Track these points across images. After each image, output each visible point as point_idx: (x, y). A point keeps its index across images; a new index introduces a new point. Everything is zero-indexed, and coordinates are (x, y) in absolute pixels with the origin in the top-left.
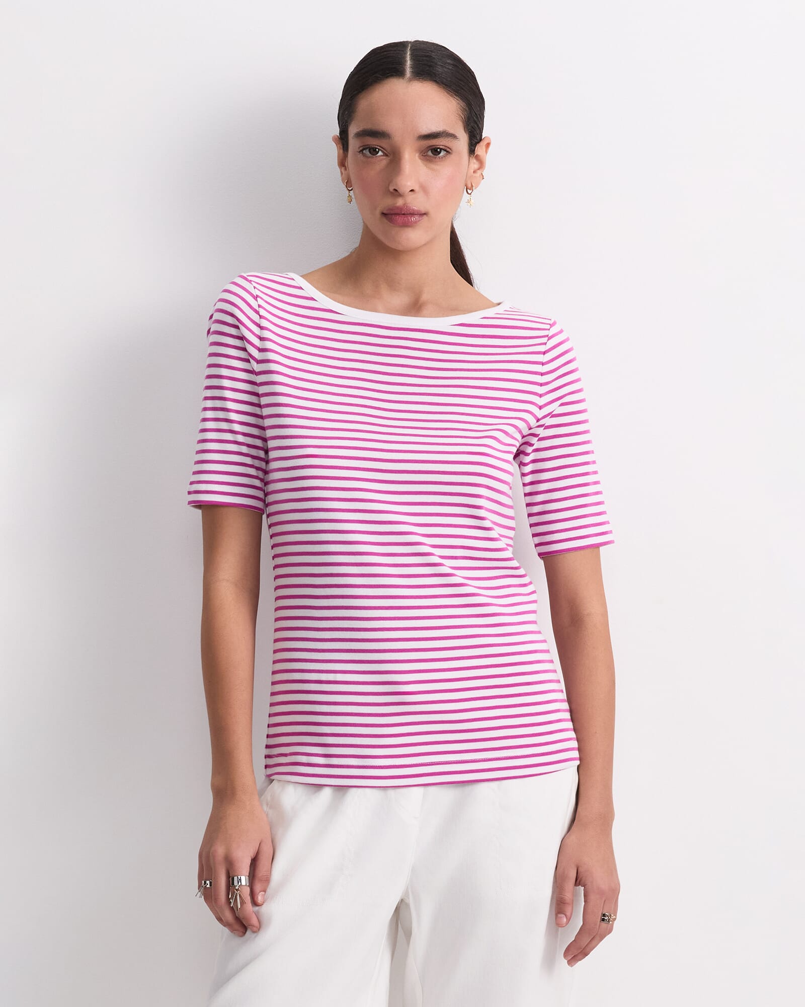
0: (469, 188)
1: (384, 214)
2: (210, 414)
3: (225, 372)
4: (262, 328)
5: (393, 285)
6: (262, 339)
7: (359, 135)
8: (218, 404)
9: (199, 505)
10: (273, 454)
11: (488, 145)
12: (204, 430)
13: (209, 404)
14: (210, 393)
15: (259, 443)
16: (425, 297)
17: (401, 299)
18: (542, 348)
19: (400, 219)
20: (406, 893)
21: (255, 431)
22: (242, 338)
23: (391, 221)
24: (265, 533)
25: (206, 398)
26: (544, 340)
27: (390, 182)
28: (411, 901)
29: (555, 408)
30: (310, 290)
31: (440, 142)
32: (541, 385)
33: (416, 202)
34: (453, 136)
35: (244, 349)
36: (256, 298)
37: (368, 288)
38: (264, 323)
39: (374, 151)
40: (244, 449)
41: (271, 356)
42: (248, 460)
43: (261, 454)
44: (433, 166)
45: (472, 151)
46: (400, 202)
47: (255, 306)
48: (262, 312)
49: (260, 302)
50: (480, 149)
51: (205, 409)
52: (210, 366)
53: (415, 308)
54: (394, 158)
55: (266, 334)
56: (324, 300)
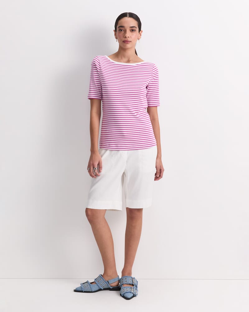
0: (139, 39)
1: (123, 42)
2: (91, 82)
3: (94, 74)
4: (100, 66)
5: (124, 56)
6: (100, 68)
7: (118, 27)
8: (93, 80)
9: (90, 99)
10: (103, 89)
11: (142, 32)
12: (90, 85)
13: (91, 80)
14: (91, 78)
15: (100, 87)
16: (130, 59)
17: (126, 60)
18: (152, 69)
19: (126, 42)
20: (125, 171)
21: (100, 85)
22: (96, 68)
23: (125, 43)
24: (102, 103)
25: (91, 79)
26: (152, 68)
27: (124, 35)
28: (125, 172)
29: (153, 80)
30: (109, 59)
31: (134, 28)
32: (151, 76)
33: (129, 39)
34: (136, 27)
35: (97, 70)
36: (99, 60)
37: (120, 58)
38: (100, 65)
39: (121, 30)
40: (97, 88)
41: (102, 71)
42: (98, 90)
43: (101, 89)
44: (132, 33)
45: (139, 32)
46: (126, 39)
47: (99, 62)
48: (100, 63)
49: (100, 61)
50: (140, 32)
51: (90, 81)
52: (91, 73)
53: (128, 61)
54: (125, 31)
55: (101, 67)
56: (112, 61)
